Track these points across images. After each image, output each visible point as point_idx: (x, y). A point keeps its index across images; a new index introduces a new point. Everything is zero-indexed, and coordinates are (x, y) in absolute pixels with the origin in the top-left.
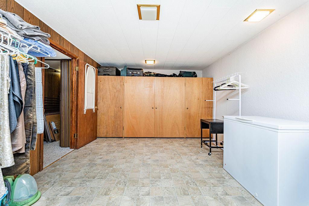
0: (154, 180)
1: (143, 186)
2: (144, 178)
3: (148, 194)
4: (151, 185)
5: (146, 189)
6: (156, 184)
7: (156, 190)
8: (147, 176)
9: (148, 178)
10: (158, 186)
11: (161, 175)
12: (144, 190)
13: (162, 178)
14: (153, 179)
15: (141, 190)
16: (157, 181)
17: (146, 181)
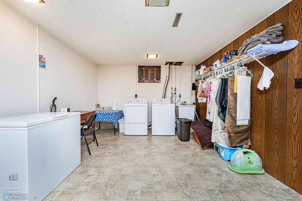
0: (150, 188)
1: (160, 182)
2: (161, 191)
3: (154, 175)
4: (152, 183)
5: (156, 179)
6: (148, 184)
7: (148, 179)
8: (157, 194)
9: (156, 192)
10: (146, 182)
11: (139, 196)
12: (158, 178)
13: (139, 192)
14: (150, 190)
15: (161, 178)
16: (146, 188)
17: (158, 188)
